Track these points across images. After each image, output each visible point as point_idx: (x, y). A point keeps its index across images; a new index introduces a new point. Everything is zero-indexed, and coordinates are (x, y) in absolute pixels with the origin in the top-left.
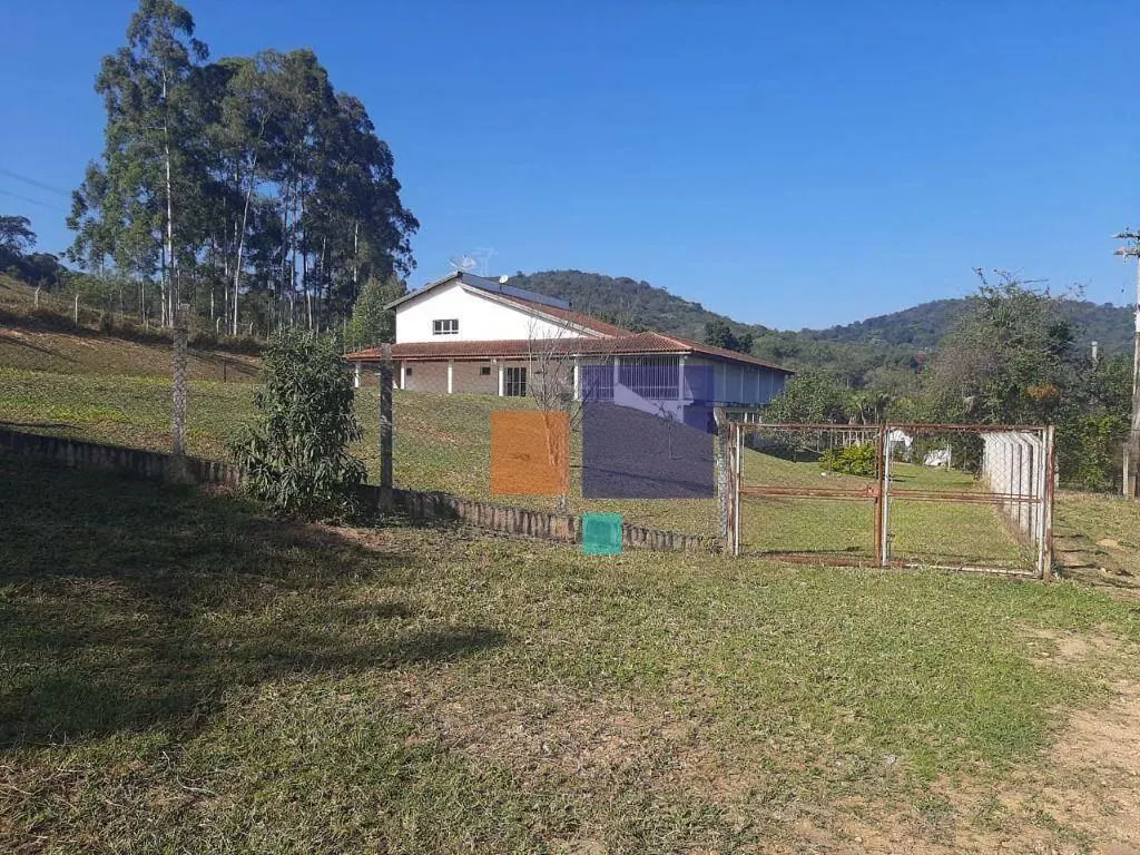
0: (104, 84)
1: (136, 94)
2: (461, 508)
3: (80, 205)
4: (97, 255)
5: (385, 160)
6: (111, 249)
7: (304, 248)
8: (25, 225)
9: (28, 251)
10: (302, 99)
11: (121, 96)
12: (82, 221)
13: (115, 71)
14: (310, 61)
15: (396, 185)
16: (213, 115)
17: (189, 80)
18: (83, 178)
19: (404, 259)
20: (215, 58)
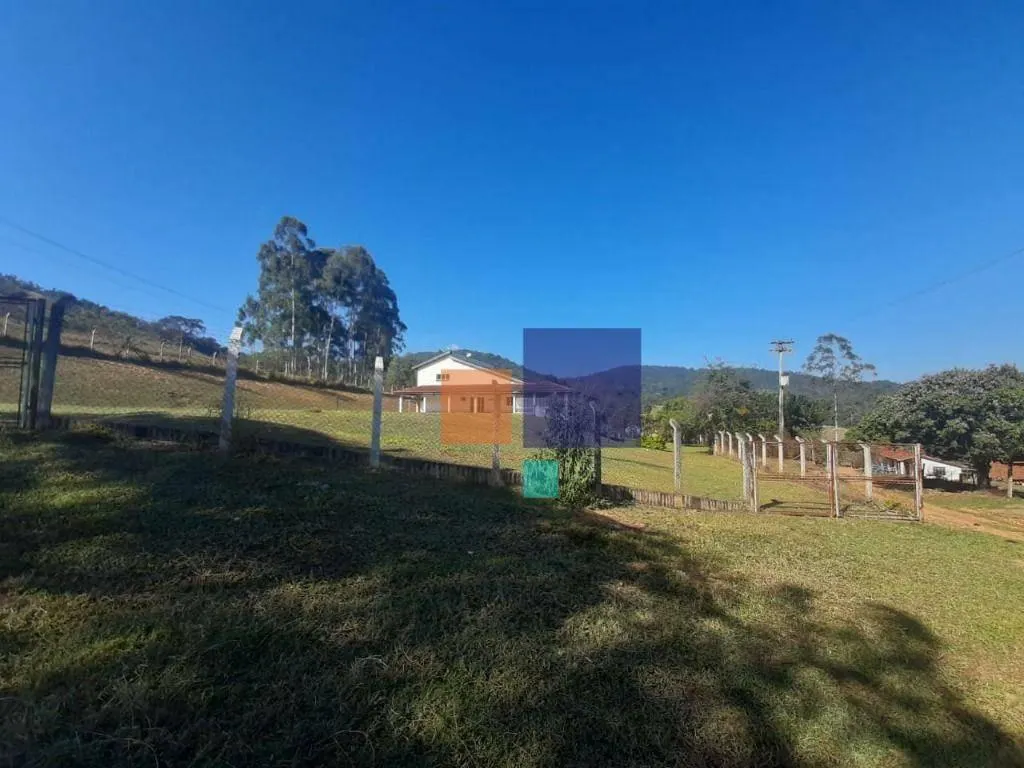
0: (261, 257)
1: (278, 262)
2: (634, 493)
3: (243, 315)
4: (252, 341)
5: (393, 298)
6: (260, 337)
7: (356, 338)
8: (200, 323)
9: (201, 336)
10: (359, 269)
11: (269, 262)
12: (243, 323)
13: (268, 250)
14: (364, 252)
15: (398, 311)
16: (317, 275)
17: (304, 257)
18: (244, 301)
19: (400, 344)
20: (317, 248)
